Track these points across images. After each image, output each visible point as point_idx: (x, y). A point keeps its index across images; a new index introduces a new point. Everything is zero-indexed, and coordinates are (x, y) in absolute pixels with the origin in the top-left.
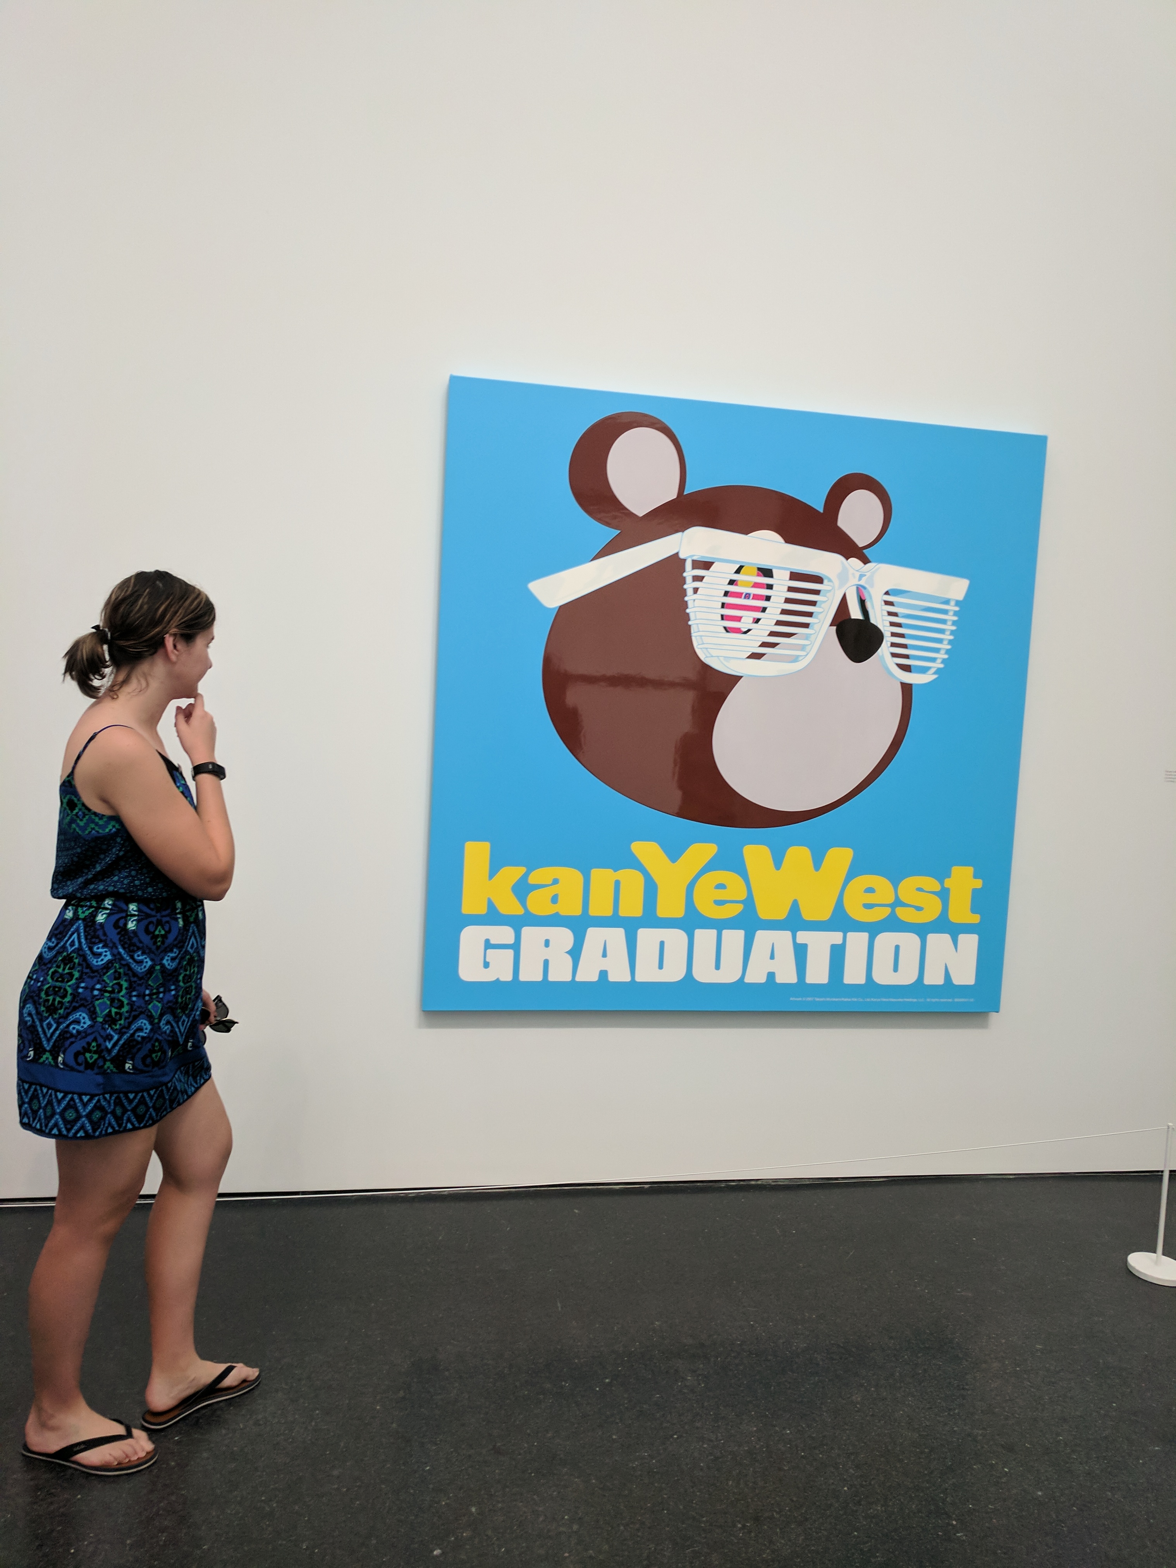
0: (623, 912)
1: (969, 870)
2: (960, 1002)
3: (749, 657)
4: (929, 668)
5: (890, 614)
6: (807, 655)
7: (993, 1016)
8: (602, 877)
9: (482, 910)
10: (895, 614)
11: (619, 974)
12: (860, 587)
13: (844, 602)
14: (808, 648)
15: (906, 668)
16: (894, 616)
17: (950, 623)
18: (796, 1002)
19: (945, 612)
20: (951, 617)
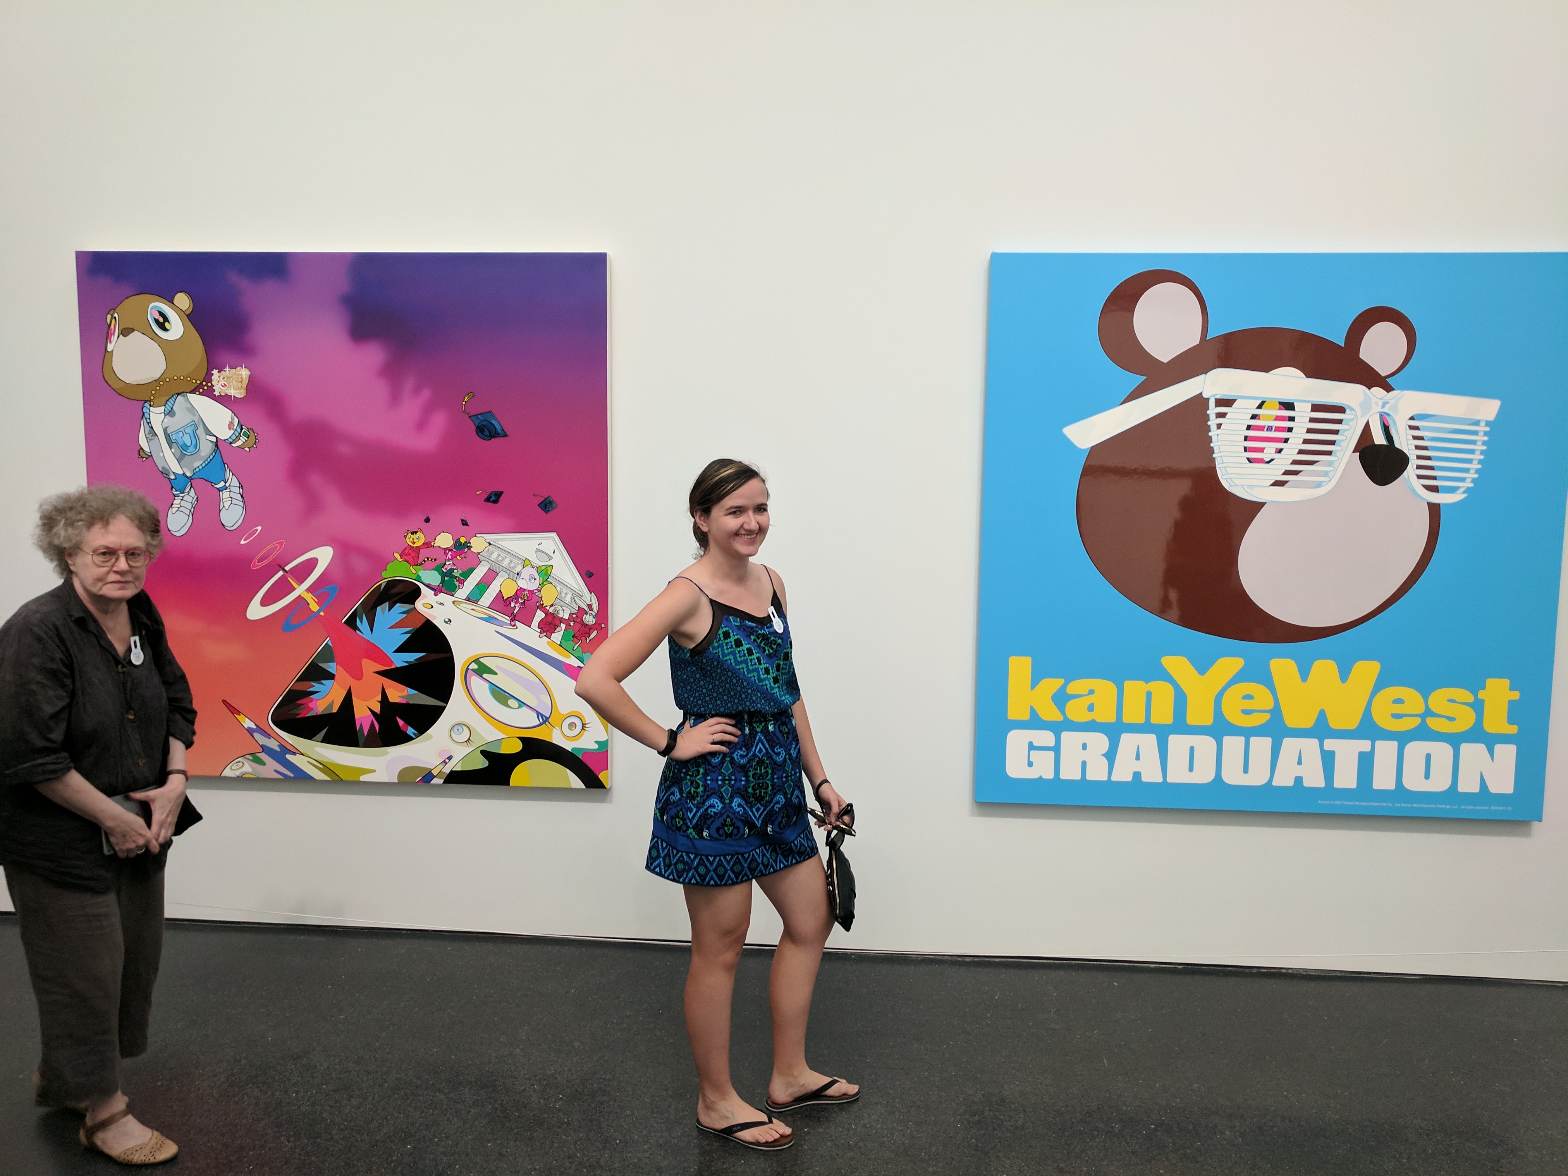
0: (1154, 720)
1: (1506, 682)
2: (1497, 810)
3: (1273, 485)
4: (1457, 488)
5: (1415, 438)
6: (1330, 481)
7: (1536, 825)
8: (1134, 689)
9: (1026, 716)
10: (1421, 438)
11: (1152, 775)
12: (1382, 414)
13: (1367, 427)
14: (1331, 474)
15: (1434, 489)
16: (1420, 439)
17: (1479, 443)
18: (1324, 805)
19: (1475, 433)
20: (1481, 438)
